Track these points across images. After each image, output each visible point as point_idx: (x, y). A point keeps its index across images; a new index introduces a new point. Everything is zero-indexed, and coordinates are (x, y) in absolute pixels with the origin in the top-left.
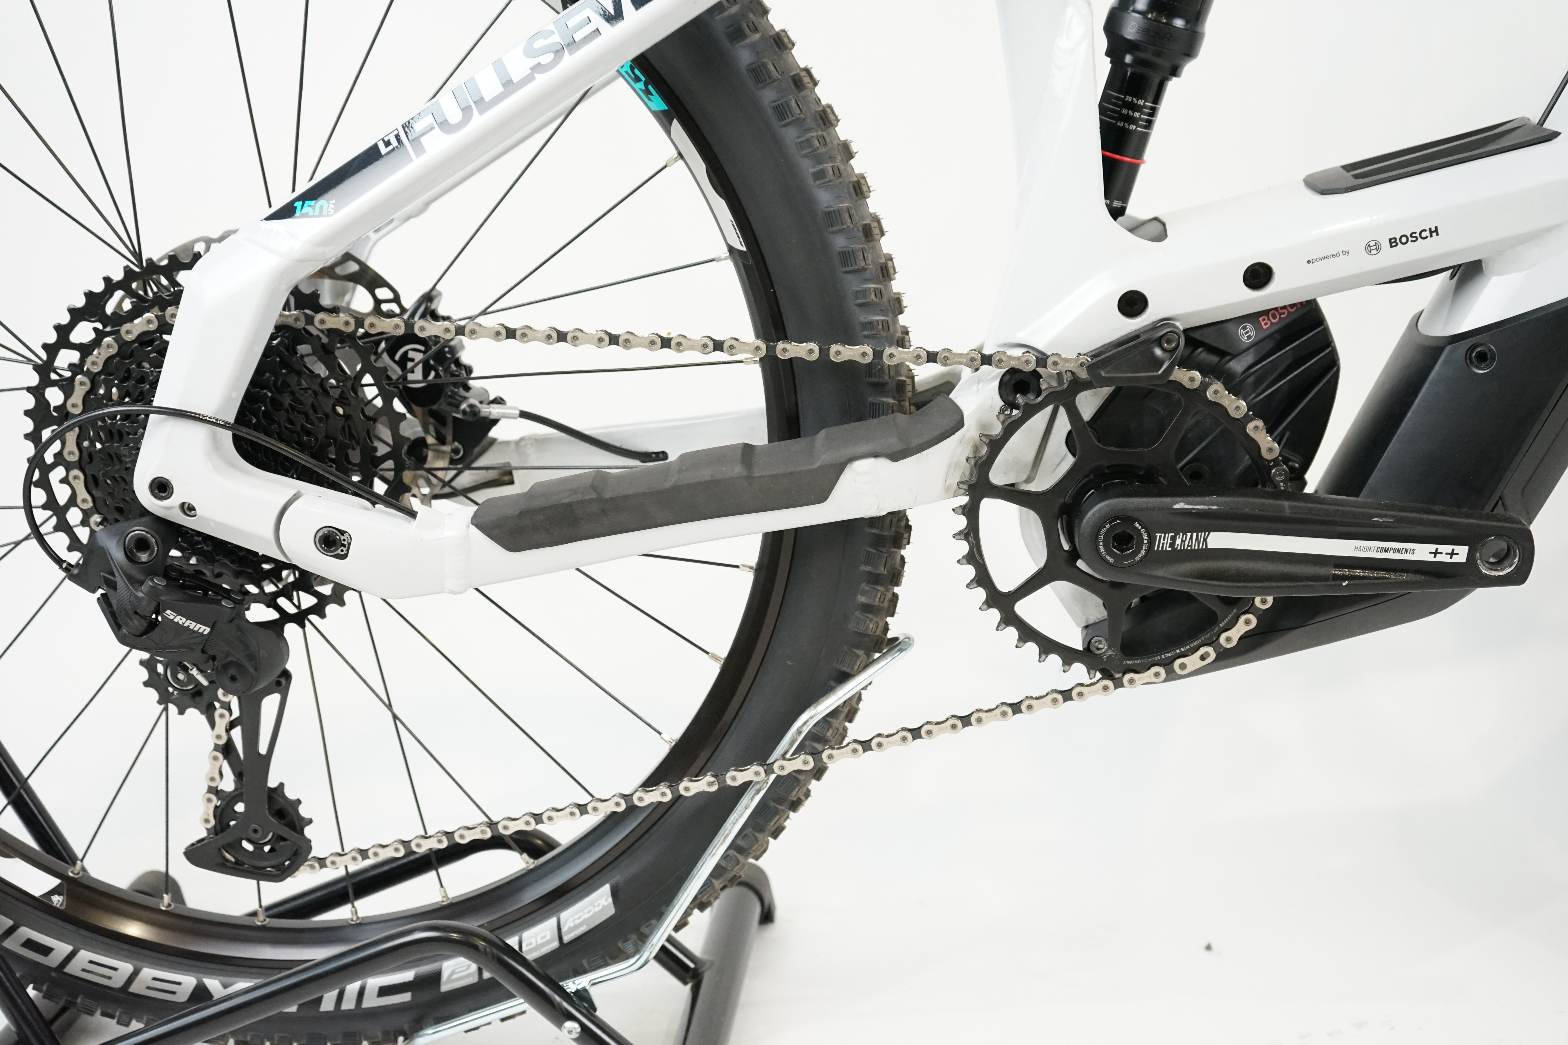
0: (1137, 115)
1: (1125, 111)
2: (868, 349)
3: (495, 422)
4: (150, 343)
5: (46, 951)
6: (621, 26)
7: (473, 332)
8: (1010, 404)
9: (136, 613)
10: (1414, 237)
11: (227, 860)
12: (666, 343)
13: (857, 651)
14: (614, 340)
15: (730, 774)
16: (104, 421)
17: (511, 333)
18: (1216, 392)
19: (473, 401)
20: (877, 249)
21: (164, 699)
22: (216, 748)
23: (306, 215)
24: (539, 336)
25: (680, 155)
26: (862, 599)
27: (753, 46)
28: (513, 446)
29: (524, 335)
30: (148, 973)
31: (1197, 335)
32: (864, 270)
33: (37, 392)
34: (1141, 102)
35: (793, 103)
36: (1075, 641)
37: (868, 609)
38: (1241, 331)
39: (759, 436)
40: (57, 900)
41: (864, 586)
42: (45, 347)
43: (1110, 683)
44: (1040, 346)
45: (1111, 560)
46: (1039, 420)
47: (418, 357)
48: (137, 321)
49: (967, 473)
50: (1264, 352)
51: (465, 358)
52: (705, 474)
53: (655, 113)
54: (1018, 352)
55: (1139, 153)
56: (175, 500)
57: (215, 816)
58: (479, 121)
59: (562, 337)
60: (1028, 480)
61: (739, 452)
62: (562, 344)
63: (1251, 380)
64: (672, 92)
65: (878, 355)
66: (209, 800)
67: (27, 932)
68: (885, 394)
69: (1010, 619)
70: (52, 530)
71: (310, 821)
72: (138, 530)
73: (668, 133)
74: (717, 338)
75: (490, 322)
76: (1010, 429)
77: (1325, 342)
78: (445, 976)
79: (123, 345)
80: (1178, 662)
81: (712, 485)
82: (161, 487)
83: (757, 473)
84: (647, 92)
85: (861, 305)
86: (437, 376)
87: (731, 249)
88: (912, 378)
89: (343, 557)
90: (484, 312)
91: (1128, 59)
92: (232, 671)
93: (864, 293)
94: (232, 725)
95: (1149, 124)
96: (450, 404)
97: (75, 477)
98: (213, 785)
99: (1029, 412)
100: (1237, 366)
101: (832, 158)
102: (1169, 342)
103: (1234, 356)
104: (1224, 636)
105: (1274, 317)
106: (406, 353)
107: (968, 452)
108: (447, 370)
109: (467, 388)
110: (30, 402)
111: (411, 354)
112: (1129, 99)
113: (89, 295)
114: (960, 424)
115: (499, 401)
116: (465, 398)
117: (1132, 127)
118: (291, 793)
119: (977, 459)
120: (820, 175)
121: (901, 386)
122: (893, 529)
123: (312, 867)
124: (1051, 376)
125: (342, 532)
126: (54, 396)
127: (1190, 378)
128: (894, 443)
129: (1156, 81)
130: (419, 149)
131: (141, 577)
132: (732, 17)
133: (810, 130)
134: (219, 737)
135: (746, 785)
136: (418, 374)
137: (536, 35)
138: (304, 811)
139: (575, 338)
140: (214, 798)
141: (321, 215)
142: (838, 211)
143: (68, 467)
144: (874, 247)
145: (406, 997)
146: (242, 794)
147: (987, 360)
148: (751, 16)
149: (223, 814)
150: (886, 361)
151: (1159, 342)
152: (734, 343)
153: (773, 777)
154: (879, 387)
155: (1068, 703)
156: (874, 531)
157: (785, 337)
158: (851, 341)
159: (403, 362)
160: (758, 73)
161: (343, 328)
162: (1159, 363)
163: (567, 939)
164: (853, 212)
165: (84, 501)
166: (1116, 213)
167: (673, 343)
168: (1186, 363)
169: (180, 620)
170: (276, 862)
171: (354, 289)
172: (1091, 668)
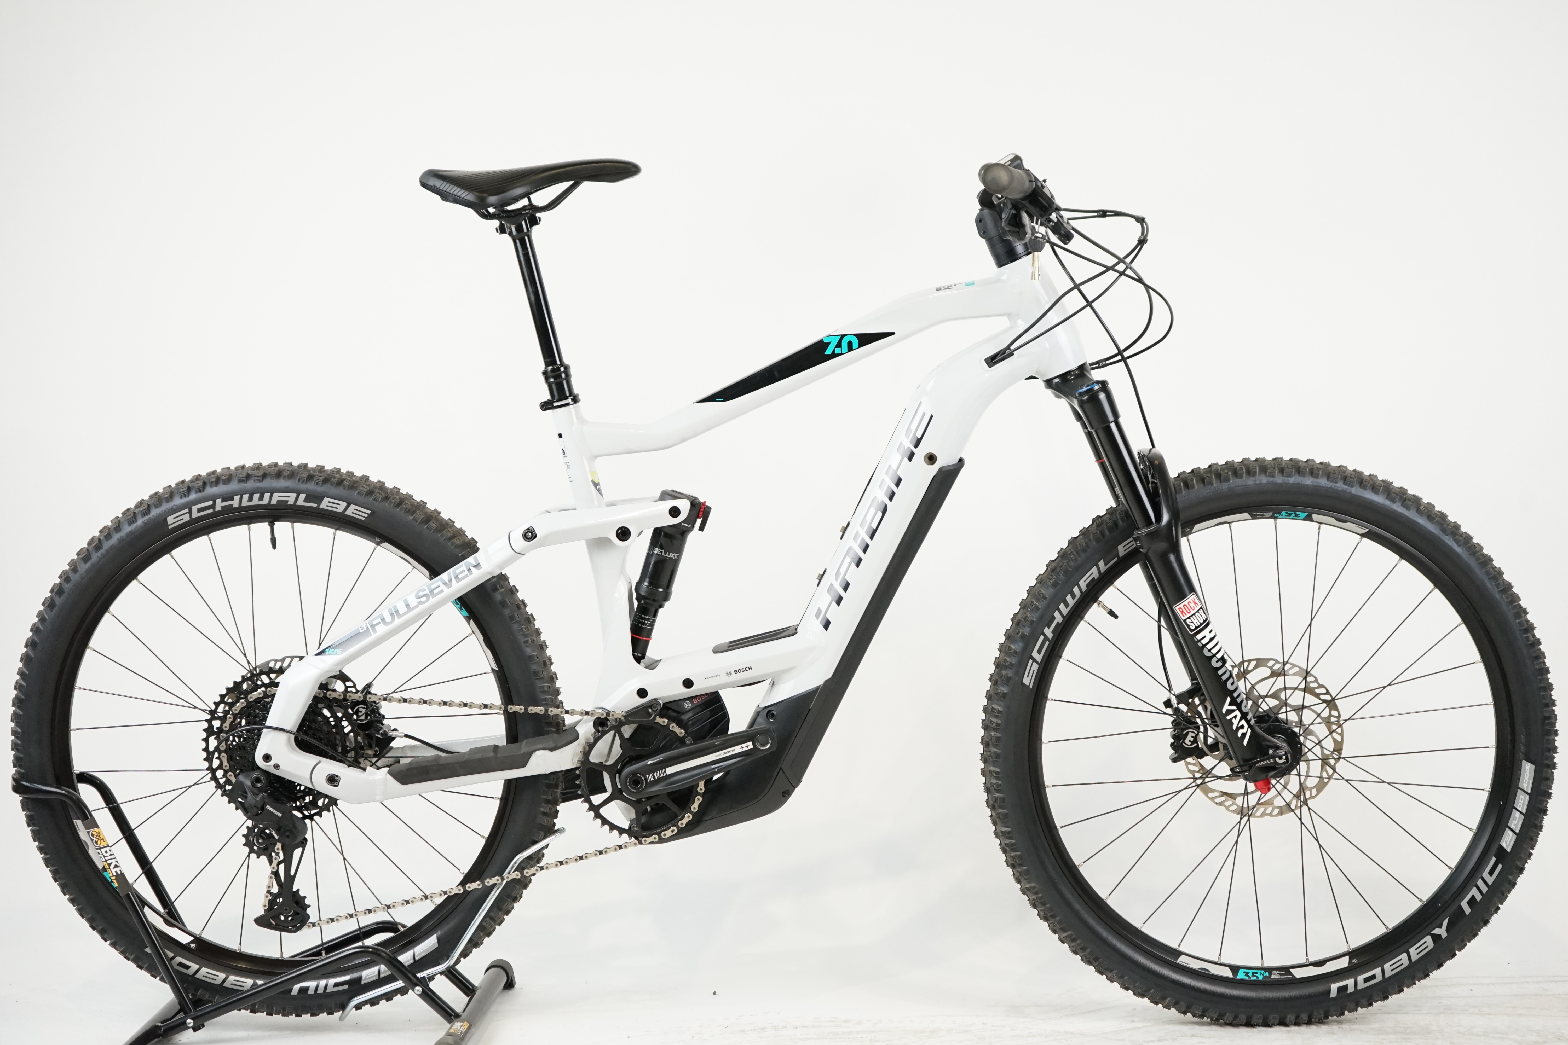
0: (646, 622)
1: (641, 620)
2: (542, 708)
3: (394, 738)
4: (260, 702)
5: (188, 967)
6: (451, 589)
7: (390, 700)
8: (598, 731)
9: (255, 806)
10: (743, 670)
11: (272, 924)
12: (465, 705)
13: (541, 832)
14: (445, 703)
15: (486, 881)
16: (237, 733)
17: (405, 700)
18: (673, 727)
19: (385, 729)
20: (549, 670)
21: (251, 851)
22: (272, 873)
23: (330, 654)
24: (416, 701)
25: (473, 632)
26: (542, 809)
27: (501, 593)
28: (400, 750)
29: (410, 701)
30: (232, 978)
31: (668, 705)
32: (542, 678)
33: (209, 721)
34: (647, 617)
35: (516, 615)
36: (625, 825)
37: (544, 814)
38: (685, 704)
39: (502, 742)
40: (193, 945)
41: (543, 804)
42: (215, 703)
43: (637, 842)
44: (609, 709)
45: (635, 791)
46: (609, 736)
47: (364, 711)
48: (254, 693)
49: (581, 757)
50: (696, 712)
51: (382, 711)
52: (479, 756)
53: (464, 617)
54: (600, 711)
55: (649, 636)
56: (272, 763)
57: (269, 904)
58: (398, 621)
59: (425, 702)
60: (606, 761)
61: (492, 748)
62: (425, 705)
63: (690, 722)
64: (470, 608)
65: (546, 711)
66: (267, 897)
67: (179, 959)
68: (551, 726)
69: (598, 815)
70: (209, 780)
71: (309, 906)
72: (256, 774)
73: (469, 624)
74: (485, 704)
75: (396, 696)
76: (597, 740)
77: (722, 707)
78: (363, 978)
79: (248, 702)
80: (663, 833)
81: (480, 760)
82: (267, 758)
83: (499, 756)
84: (461, 609)
85: (542, 692)
86: (371, 718)
87: (493, 669)
88: (564, 721)
89: (336, 786)
90: (394, 692)
91: (642, 602)
92: (287, 833)
93: (543, 687)
94: (279, 863)
95: (653, 626)
96: (376, 731)
97: (223, 757)
98: (269, 889)
99: (604, 733)
100: (685, 717)
101: (532, 636)
102: (654, 708)
103: (683, 713)
104: (680, 822)
105: (699, 699)
106: (358, 708)
107: (581, 749)
108: (375, 716)
109: (383, 724)
110: (206, 725)
111: (360, 709)
112: (643, 616)
113: (235, 683)
114: (577, 738)
115: (395, 730)
116: (382, 728)
117: (645, 626)
118: (302, 894)
119: (584, 751)
120: (526, 642)
121: (558, 724)
122: (555, 781)
123: (309, 926)
124: (613, 720)
125: (337, 776)
126: (216, 724)
127: (663, 721)
128: (552, 745)
129: (653, 610)
130: (375, 631)
131: (257, 793)
132: (493, 582)
133: (523, 625)
134: (273, 868)
135: (494, 885)
136: (363, 717)
137: (419, 591)
138: (307, 902)
139: (430, 703)
140: (269, 895)
141: (336, 654)
142: (533, 656)
143: (220, 752)
144: (548, 670)
145: (346, 987)
146: (281, 893)
147: (587, 713)
148: (501, 582)
149: (272, 903)
150: (549, 713)
151: (651, 707)
152: (492, 705)
153: (505, 882)
154: (549, 724)
155: (621, 850)
156: (547, 781)
157: (513, 704)
158: (537, 705)
159: (357, 712)
160: (503, 604)
161: (338, 697)
162: (650, 715)
163: (417, 958)
164: (539, 656)
165: (226, 766)
166: (638, 659)
167: (468, 705)
168: (662, 716)
169: (271, 810)
170: (294, 924)
171: (336, 682)
172: (630, 835)
